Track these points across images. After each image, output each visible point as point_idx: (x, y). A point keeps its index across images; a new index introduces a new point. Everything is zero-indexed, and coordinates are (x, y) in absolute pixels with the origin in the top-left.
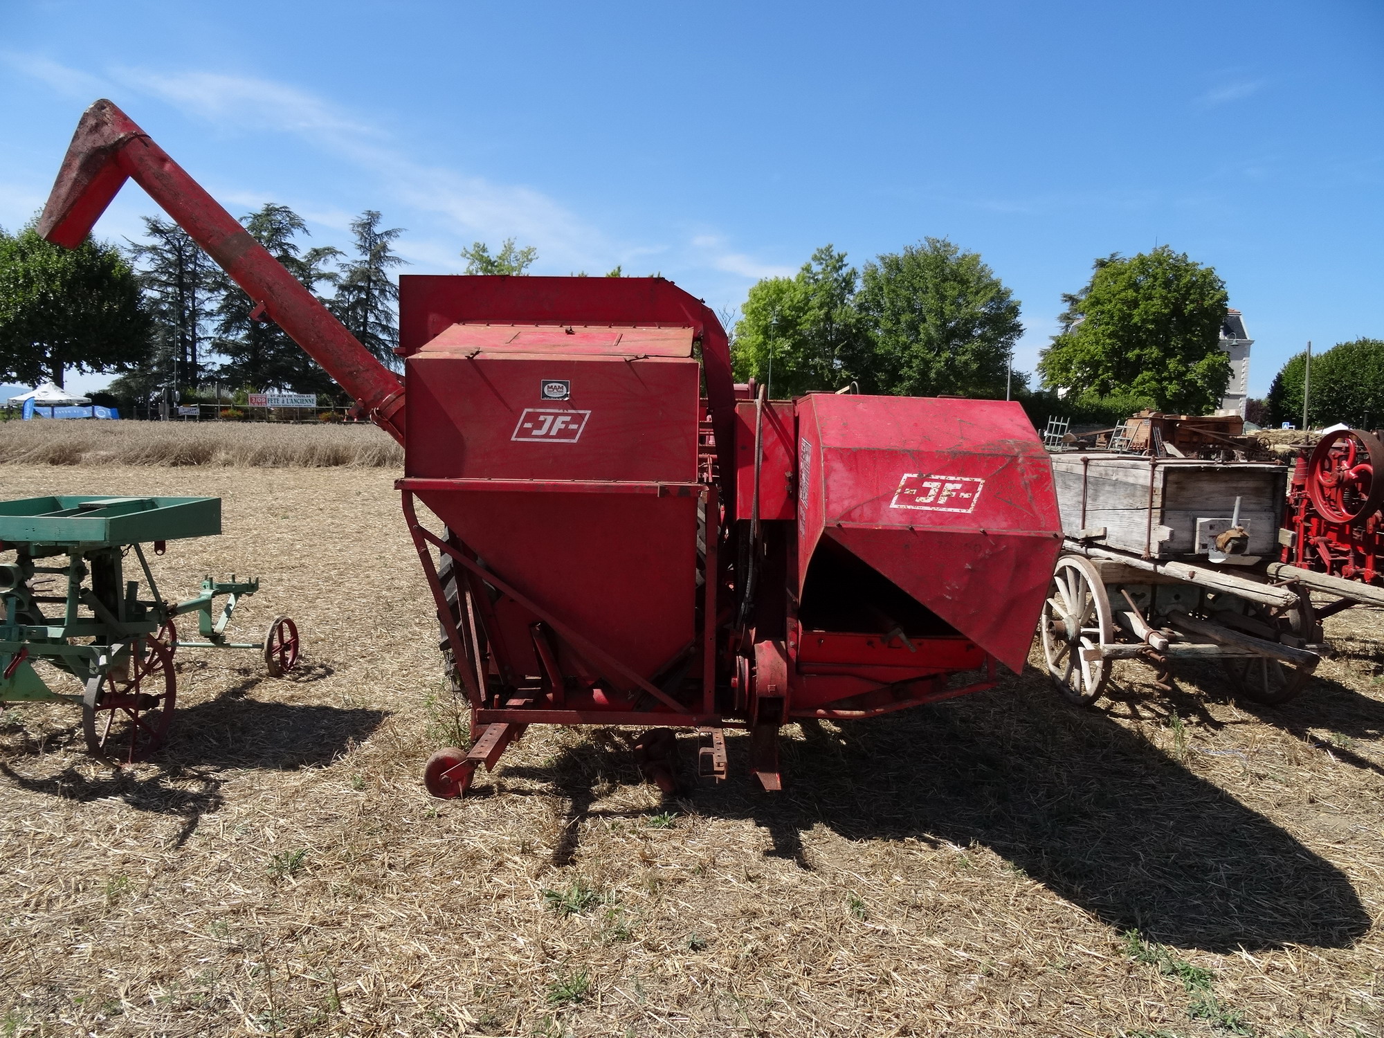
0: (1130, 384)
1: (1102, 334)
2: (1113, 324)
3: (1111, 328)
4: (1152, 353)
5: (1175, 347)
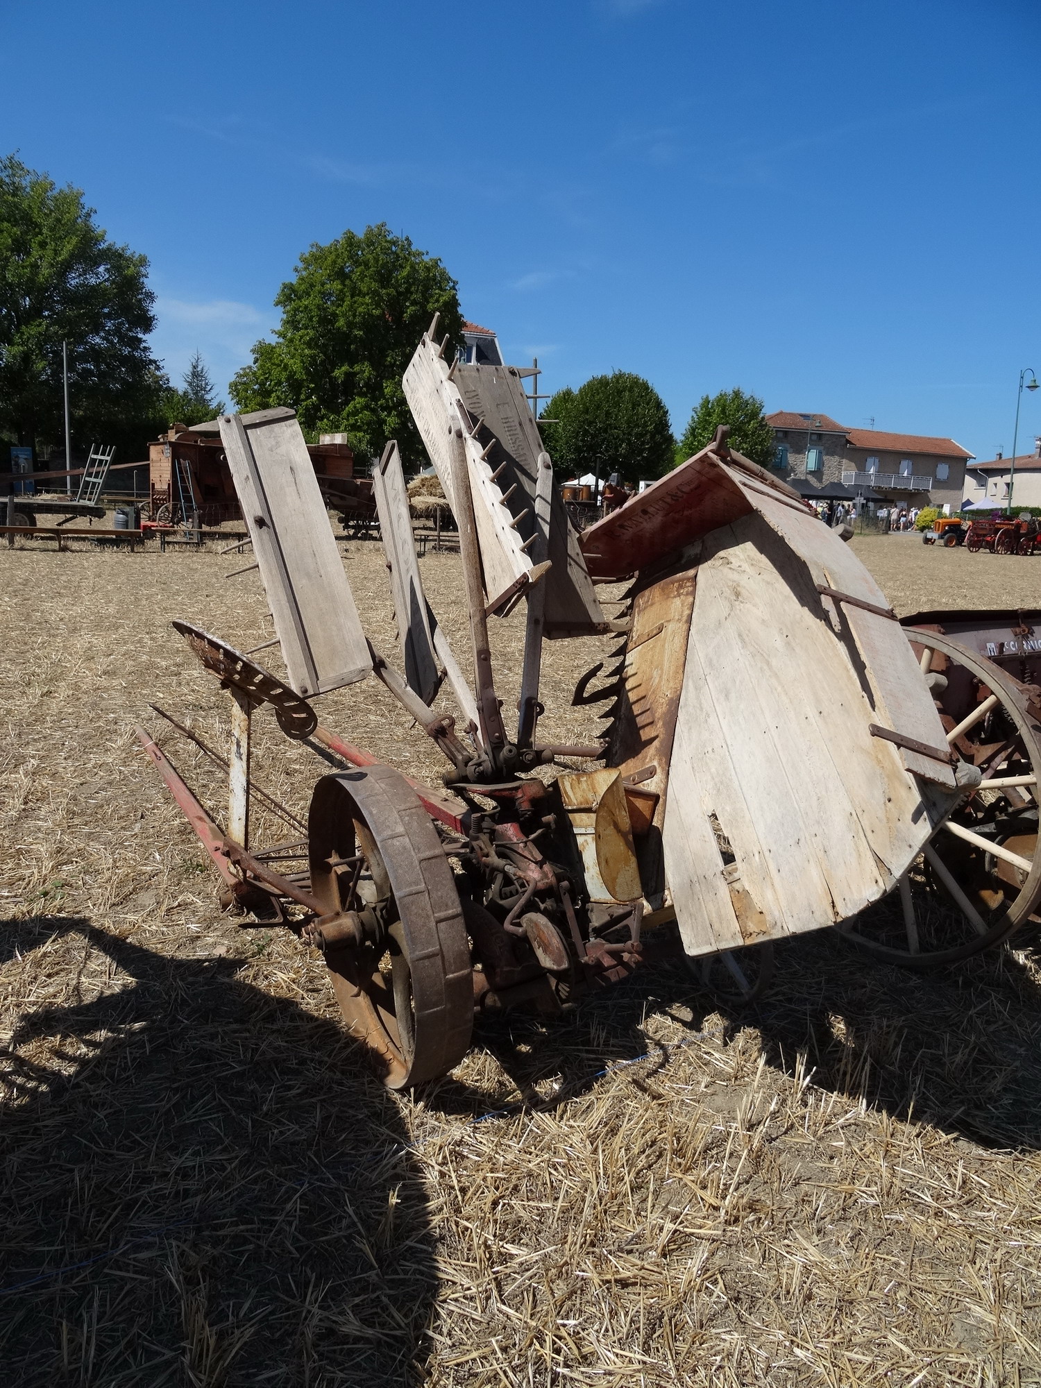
1: (300, 341)
2: (313, 328)
3: (311, 333)
4: (364, 372)
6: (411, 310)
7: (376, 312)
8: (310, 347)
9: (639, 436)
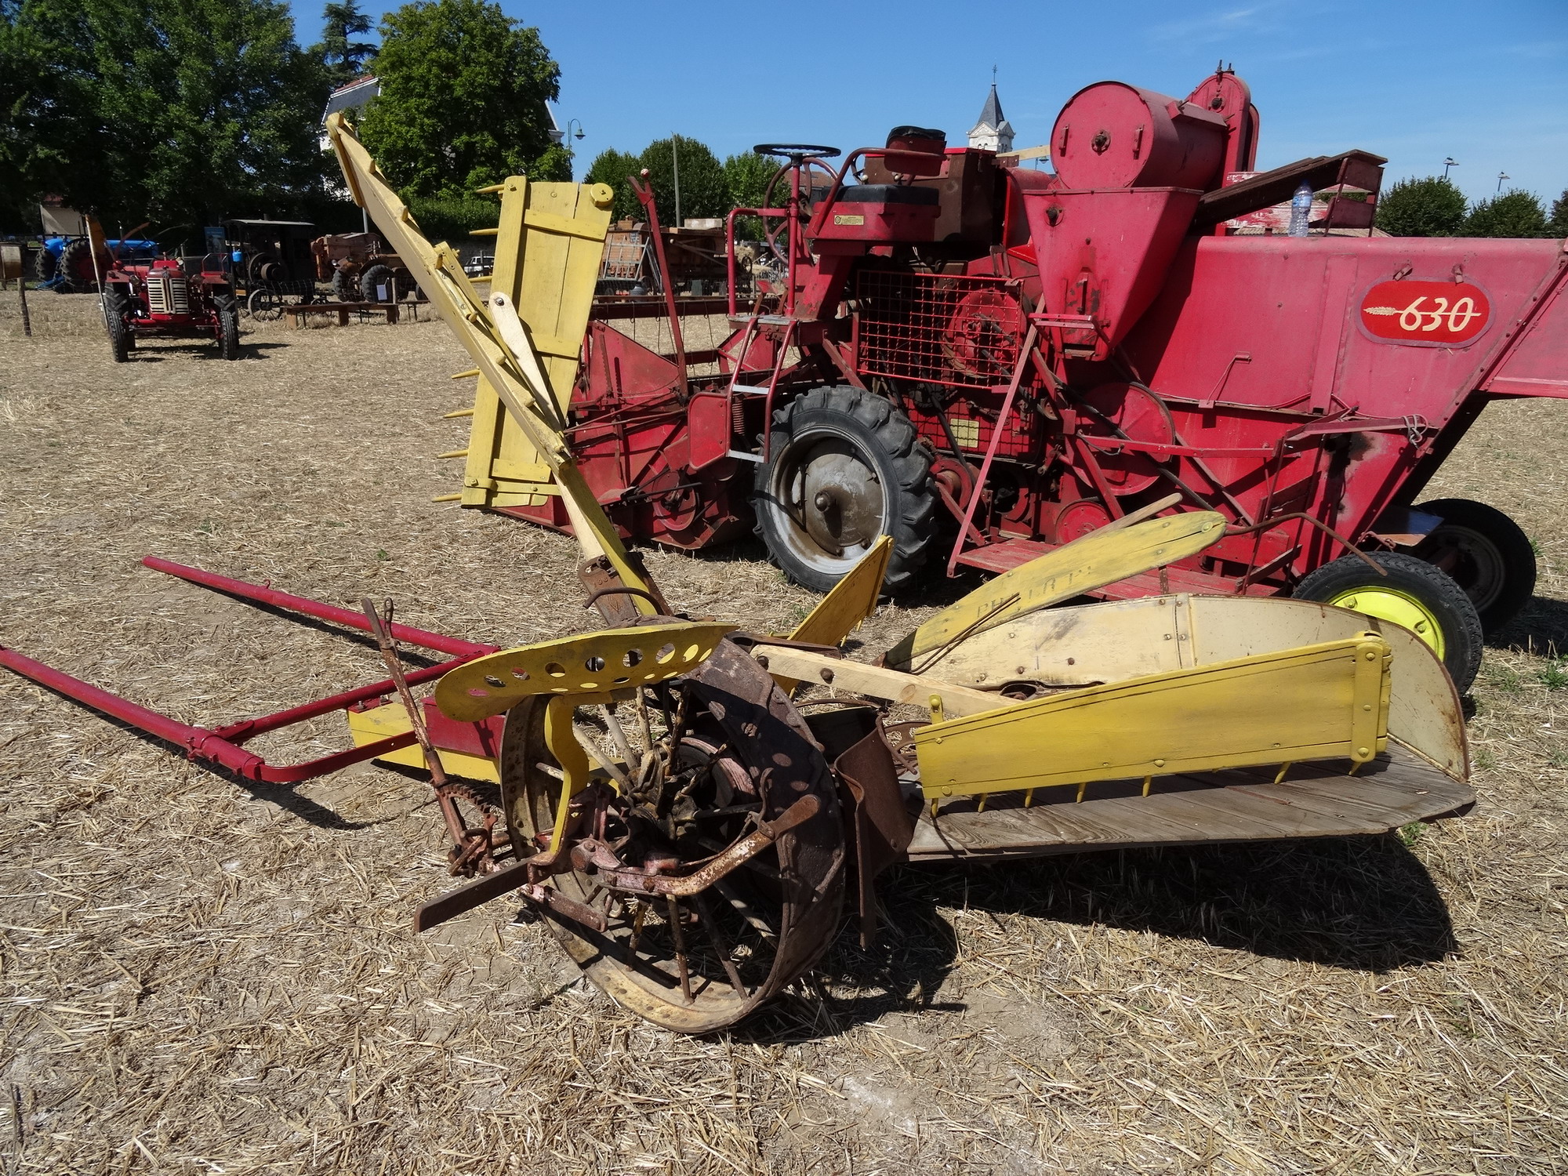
0: (462, 185)
1: (417, 109)
2: (430, 97)
3: (428, 103)
4: (485, 141)
5: (510, 134)
6: (520, 80)
7: (496, 83)
8: (428, 118)
9: (711, 198)
